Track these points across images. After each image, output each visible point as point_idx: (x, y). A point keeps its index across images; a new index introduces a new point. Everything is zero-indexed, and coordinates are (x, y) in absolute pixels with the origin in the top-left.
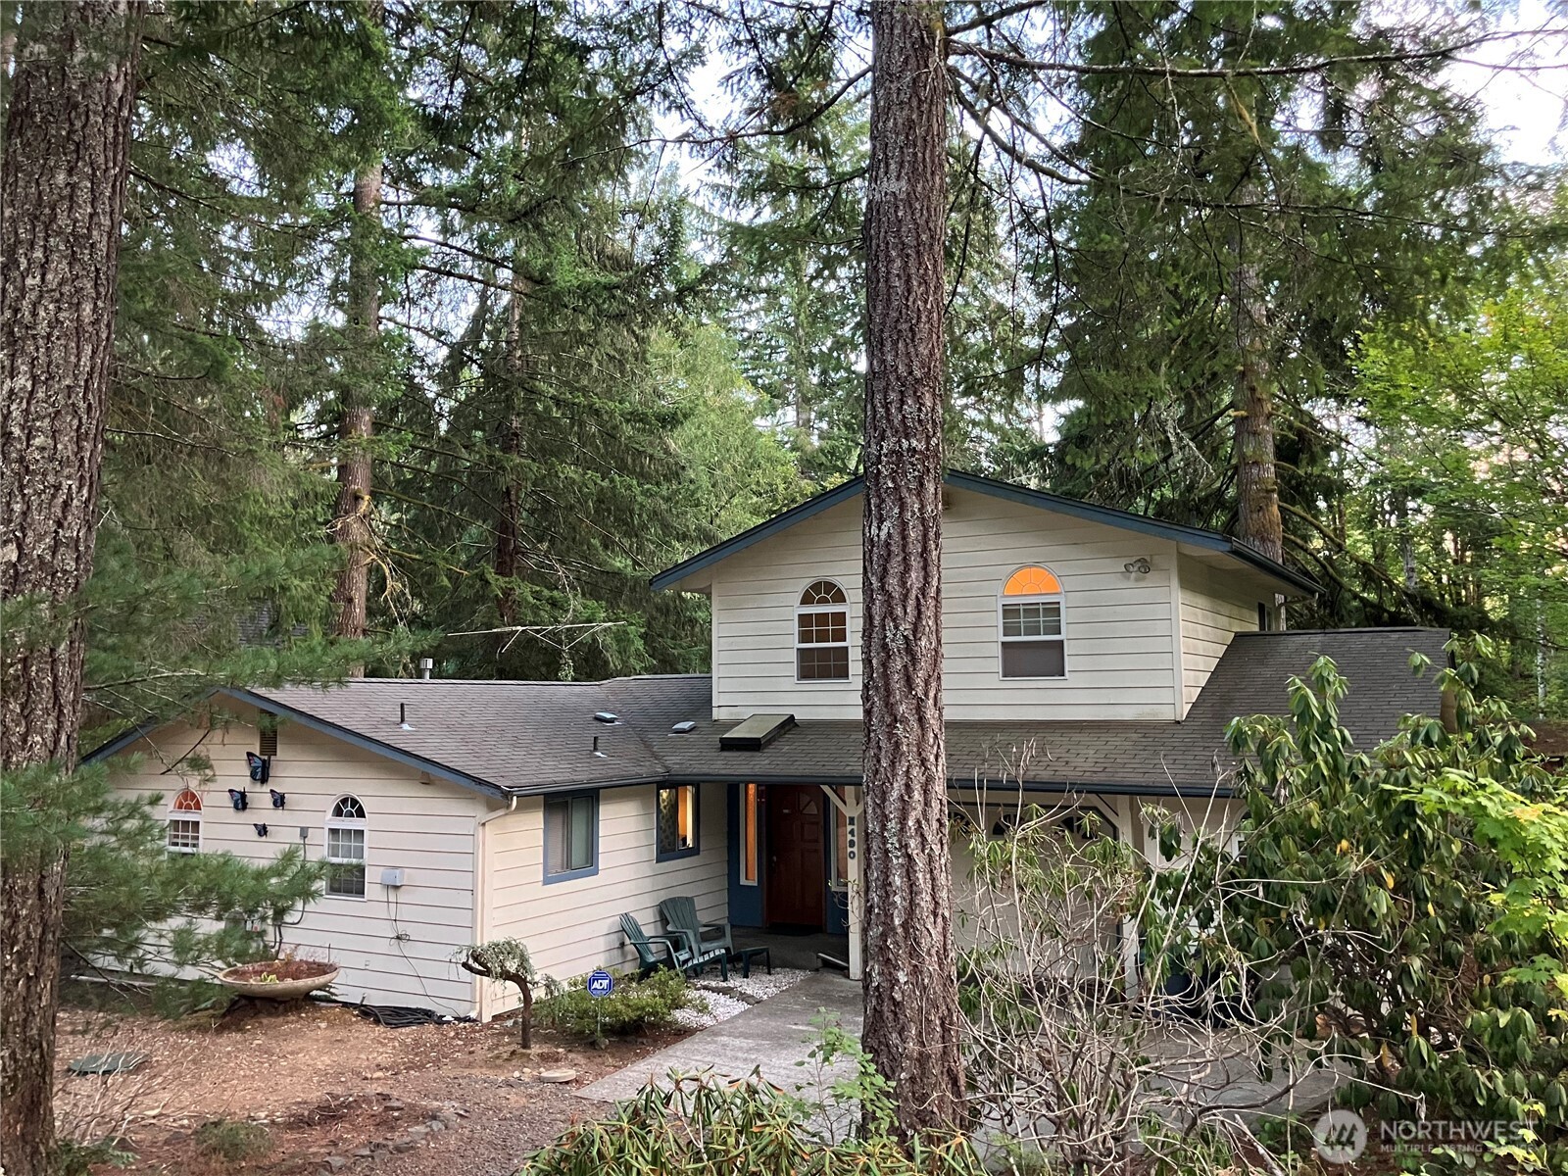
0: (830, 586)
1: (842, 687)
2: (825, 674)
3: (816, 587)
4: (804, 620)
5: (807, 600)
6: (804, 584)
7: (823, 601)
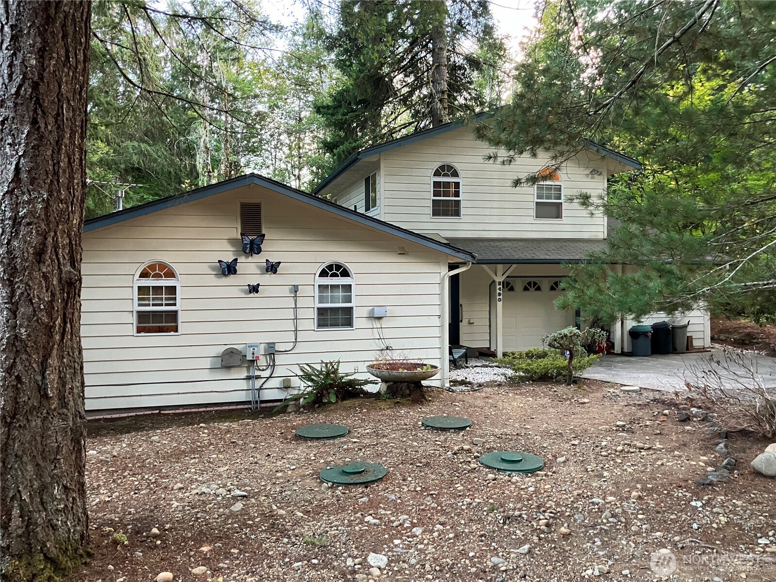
0: (450, 167)
1: (456, 221)
2: (446, 213)
3: (442, 167)
4: (436, 184)
5: (437, 174)
6: (436, 165)
7: (445, 175)
